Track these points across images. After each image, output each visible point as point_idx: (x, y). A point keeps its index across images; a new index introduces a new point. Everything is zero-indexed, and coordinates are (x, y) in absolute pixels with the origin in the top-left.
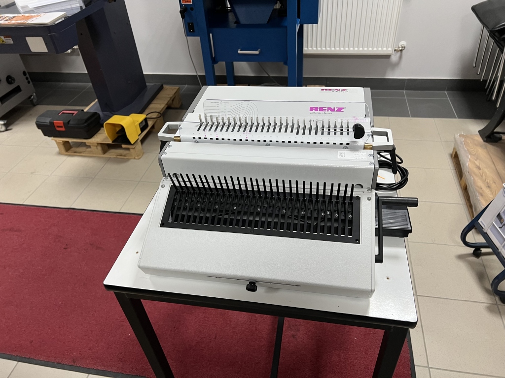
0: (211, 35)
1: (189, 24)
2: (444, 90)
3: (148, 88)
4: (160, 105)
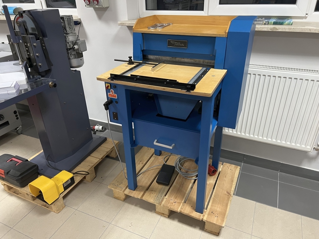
0: (133, 123)
1: (113, 113)
3: (94, 139)
4: (96, 158)
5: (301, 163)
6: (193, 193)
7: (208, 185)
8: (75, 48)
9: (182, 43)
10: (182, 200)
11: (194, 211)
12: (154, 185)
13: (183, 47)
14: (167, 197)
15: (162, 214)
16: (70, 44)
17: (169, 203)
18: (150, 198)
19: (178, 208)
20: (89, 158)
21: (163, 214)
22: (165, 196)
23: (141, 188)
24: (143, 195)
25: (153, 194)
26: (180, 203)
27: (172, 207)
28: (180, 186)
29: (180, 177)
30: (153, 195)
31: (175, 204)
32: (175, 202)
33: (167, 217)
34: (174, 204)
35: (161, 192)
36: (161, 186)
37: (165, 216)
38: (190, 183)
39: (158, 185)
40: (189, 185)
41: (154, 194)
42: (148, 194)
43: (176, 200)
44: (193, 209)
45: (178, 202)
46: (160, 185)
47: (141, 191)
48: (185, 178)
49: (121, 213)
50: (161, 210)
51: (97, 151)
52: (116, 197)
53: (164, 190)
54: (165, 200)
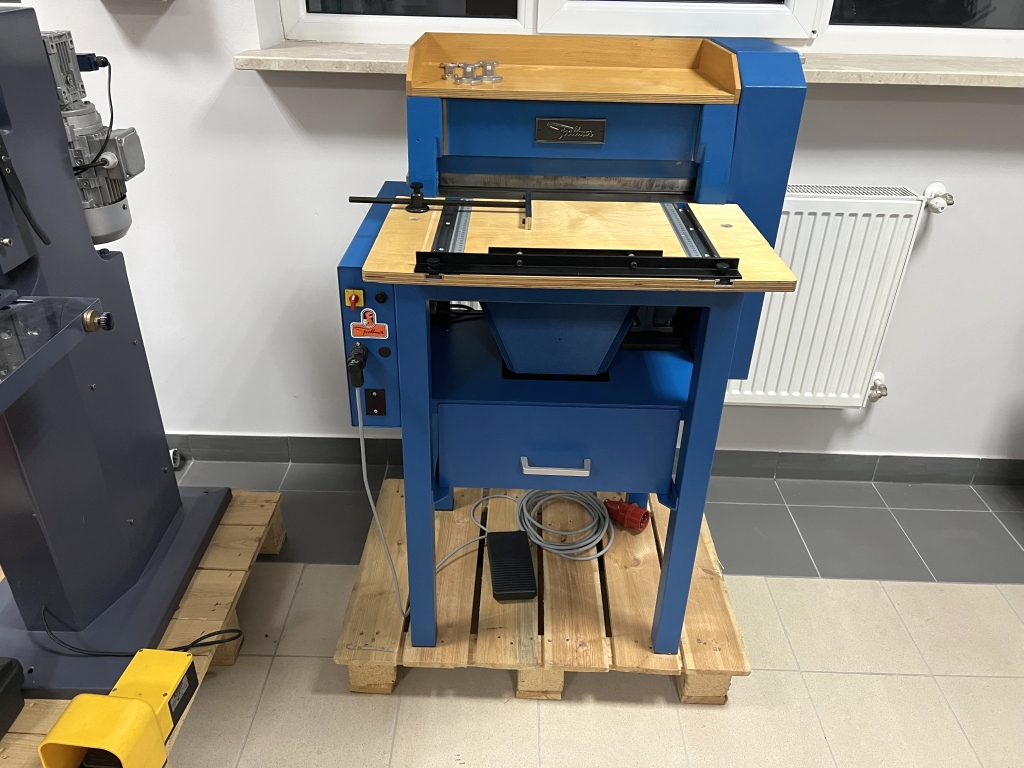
1: (369, 392)
2: (966, 481)
3: (187, 505)
4: (228, 573)
5: (827, 442)
6: (617, 599)
7: (644, 563)
8: (105, 162)
9: (585, 127)
10: (599, 632)
11: (649, 653)
12: (489, 607)
13: (588, 139)
14: (548, 634)
15: (542, 695)
16: (77, 148)
17: (566, 653)
18: (499, 654)
19: (601, 659)
20: (201, 579)
21: (545, 692)
22: (541, 632)
23: (450, 631)
24: (471, 651)
25: (502, 638)
26: (597, 642)
27: (582, 662)
28: (569, 590)
29: (552, 561)
30: (505, 642)
31: (585, 648)
32: (582, 644)
33: (559, 697)
34: (581, 650)
35: (523, 624)
36: (511, 608)
37: (551, 696)
38: (592, 572)
39: (501, 606)
40: (592, 578)
41: (505, 637)
42: (488, 644)
43: (582, 638)
44: (643, 646)
45: (590, 641)
46: (507, 605)
47: (457, 639)
48: (570, 560)
49: (403, 736)
50: (540, 681)
51: (215, 544)
52: (361, 688)
53: (528, 617)
54: (548, 646)
